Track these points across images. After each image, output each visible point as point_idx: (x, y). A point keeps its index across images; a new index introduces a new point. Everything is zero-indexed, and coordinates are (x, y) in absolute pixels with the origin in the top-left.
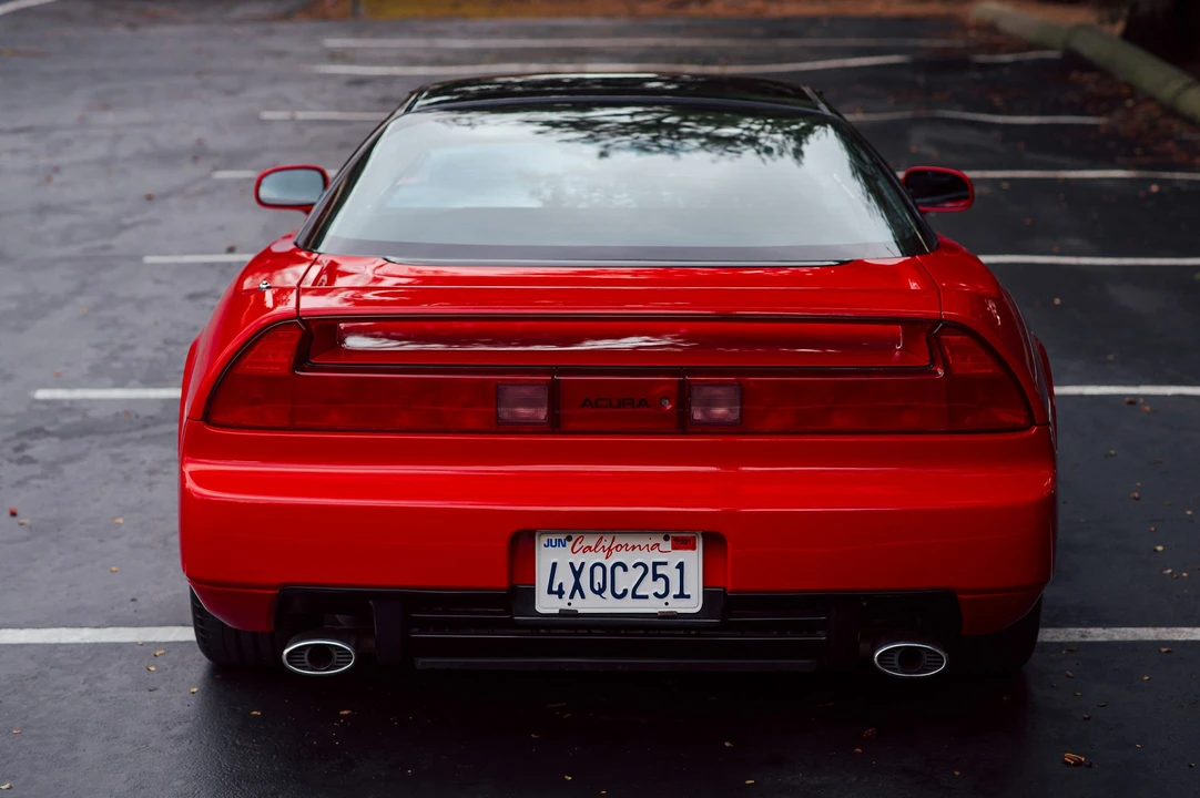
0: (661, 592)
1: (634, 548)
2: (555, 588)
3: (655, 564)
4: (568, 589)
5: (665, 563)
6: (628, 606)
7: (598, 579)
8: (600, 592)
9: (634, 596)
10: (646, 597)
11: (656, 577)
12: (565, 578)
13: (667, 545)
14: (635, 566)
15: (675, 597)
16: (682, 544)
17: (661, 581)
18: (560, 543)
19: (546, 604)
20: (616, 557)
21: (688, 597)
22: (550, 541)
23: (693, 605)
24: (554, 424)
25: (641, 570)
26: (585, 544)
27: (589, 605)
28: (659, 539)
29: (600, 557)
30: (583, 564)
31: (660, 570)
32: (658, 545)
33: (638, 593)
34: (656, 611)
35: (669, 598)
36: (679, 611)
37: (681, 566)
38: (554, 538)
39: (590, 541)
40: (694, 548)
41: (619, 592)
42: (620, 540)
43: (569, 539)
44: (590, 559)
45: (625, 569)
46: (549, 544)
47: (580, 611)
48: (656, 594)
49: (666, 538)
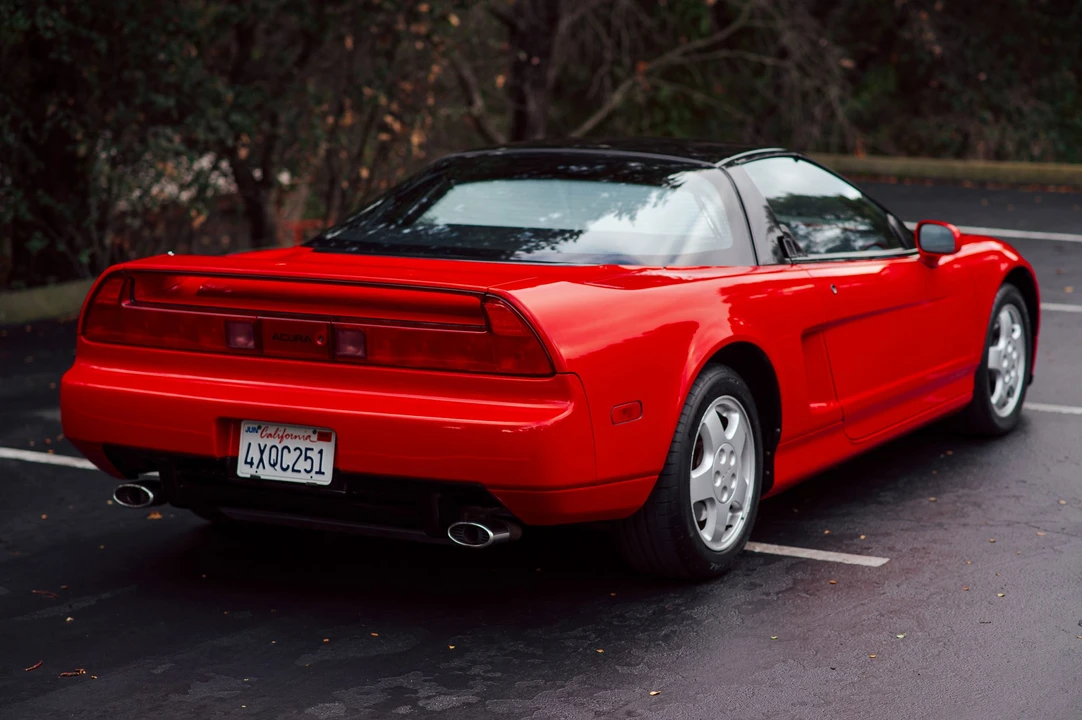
0: (309, 469)
1: (296, 437)
2: (249, 460)
3: (307, 449)
4: (256, 462)
5: (312, 449)
6: (289, 477)
7: (273, 457)
8: (273, 466)
9: (293, 470)
10: (299, 471)
11: (306, 458)
12: (255, 454)
13: (314, 437)
14: (295, 450)
15: (317, 473)
16: (324, 437)
17: (309, 461)
18: (255, 430)
19: (244, 471)
20: (286, 442)
21: (323, 473)
22: (249, 428)
23: (326, 480)
24: (258, 351)
25: (298, 452)
26: (268, 432)
27: (268, 473)
28: (309, 432)
29: (275, 441)
30: (266, 446)
31: (309, 454)
32: (309, 436)
33: (296, 468)
34: (305, 482)
35: (313, 473)
36: (319, 483)
37: (321, 452)
38: (251, 426)
39: (271, 430)
40: (329, 440)
41: (285, 466)
42: (289, 431)
43: (259, 427)
44: (270, 442)
45: (289, 451)
46: (248, 430)
47: (262, 477)
48: (305, 470)
49: (314, 432)
